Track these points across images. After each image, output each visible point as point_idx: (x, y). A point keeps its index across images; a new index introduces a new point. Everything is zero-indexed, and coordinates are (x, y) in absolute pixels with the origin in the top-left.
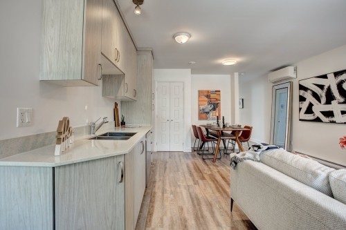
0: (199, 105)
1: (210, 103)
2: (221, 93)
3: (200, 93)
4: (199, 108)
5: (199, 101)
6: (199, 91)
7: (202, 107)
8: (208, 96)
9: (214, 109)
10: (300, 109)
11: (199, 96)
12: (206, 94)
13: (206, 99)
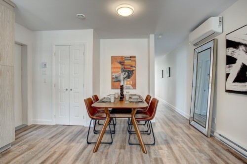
0: (112, 73)
1: (123, 70)
2: (137, 59)
3: (114, 59)
4: (112, 75)
5: (112, 68)
6: (112, 57)
7: (115, 75)
8: (122, 63)
9: (128, 77)
10: (227, 75)
11: (112, 63)
12: (119, 60)
13: (120, 66)
